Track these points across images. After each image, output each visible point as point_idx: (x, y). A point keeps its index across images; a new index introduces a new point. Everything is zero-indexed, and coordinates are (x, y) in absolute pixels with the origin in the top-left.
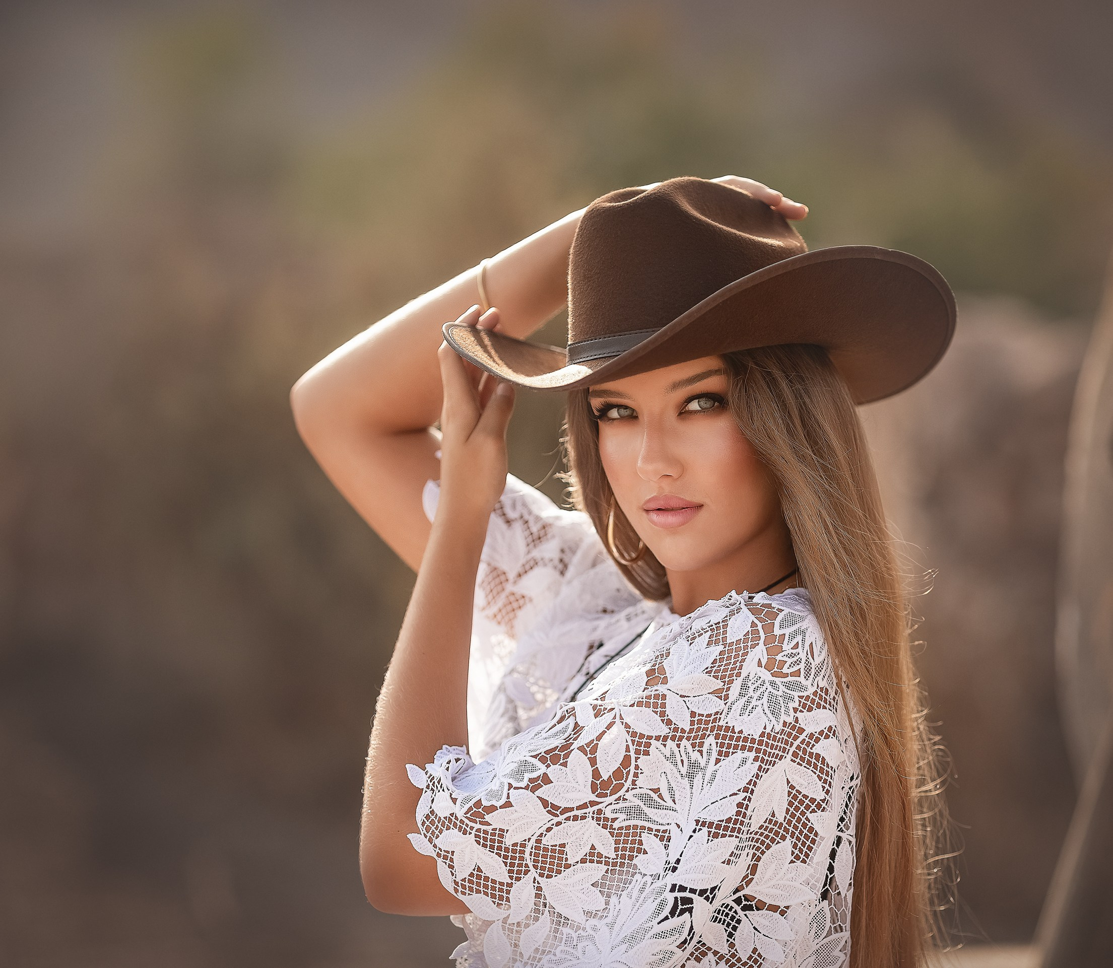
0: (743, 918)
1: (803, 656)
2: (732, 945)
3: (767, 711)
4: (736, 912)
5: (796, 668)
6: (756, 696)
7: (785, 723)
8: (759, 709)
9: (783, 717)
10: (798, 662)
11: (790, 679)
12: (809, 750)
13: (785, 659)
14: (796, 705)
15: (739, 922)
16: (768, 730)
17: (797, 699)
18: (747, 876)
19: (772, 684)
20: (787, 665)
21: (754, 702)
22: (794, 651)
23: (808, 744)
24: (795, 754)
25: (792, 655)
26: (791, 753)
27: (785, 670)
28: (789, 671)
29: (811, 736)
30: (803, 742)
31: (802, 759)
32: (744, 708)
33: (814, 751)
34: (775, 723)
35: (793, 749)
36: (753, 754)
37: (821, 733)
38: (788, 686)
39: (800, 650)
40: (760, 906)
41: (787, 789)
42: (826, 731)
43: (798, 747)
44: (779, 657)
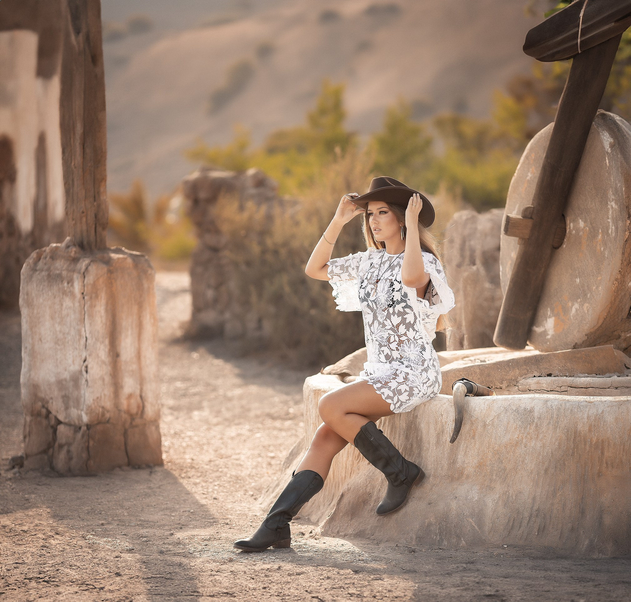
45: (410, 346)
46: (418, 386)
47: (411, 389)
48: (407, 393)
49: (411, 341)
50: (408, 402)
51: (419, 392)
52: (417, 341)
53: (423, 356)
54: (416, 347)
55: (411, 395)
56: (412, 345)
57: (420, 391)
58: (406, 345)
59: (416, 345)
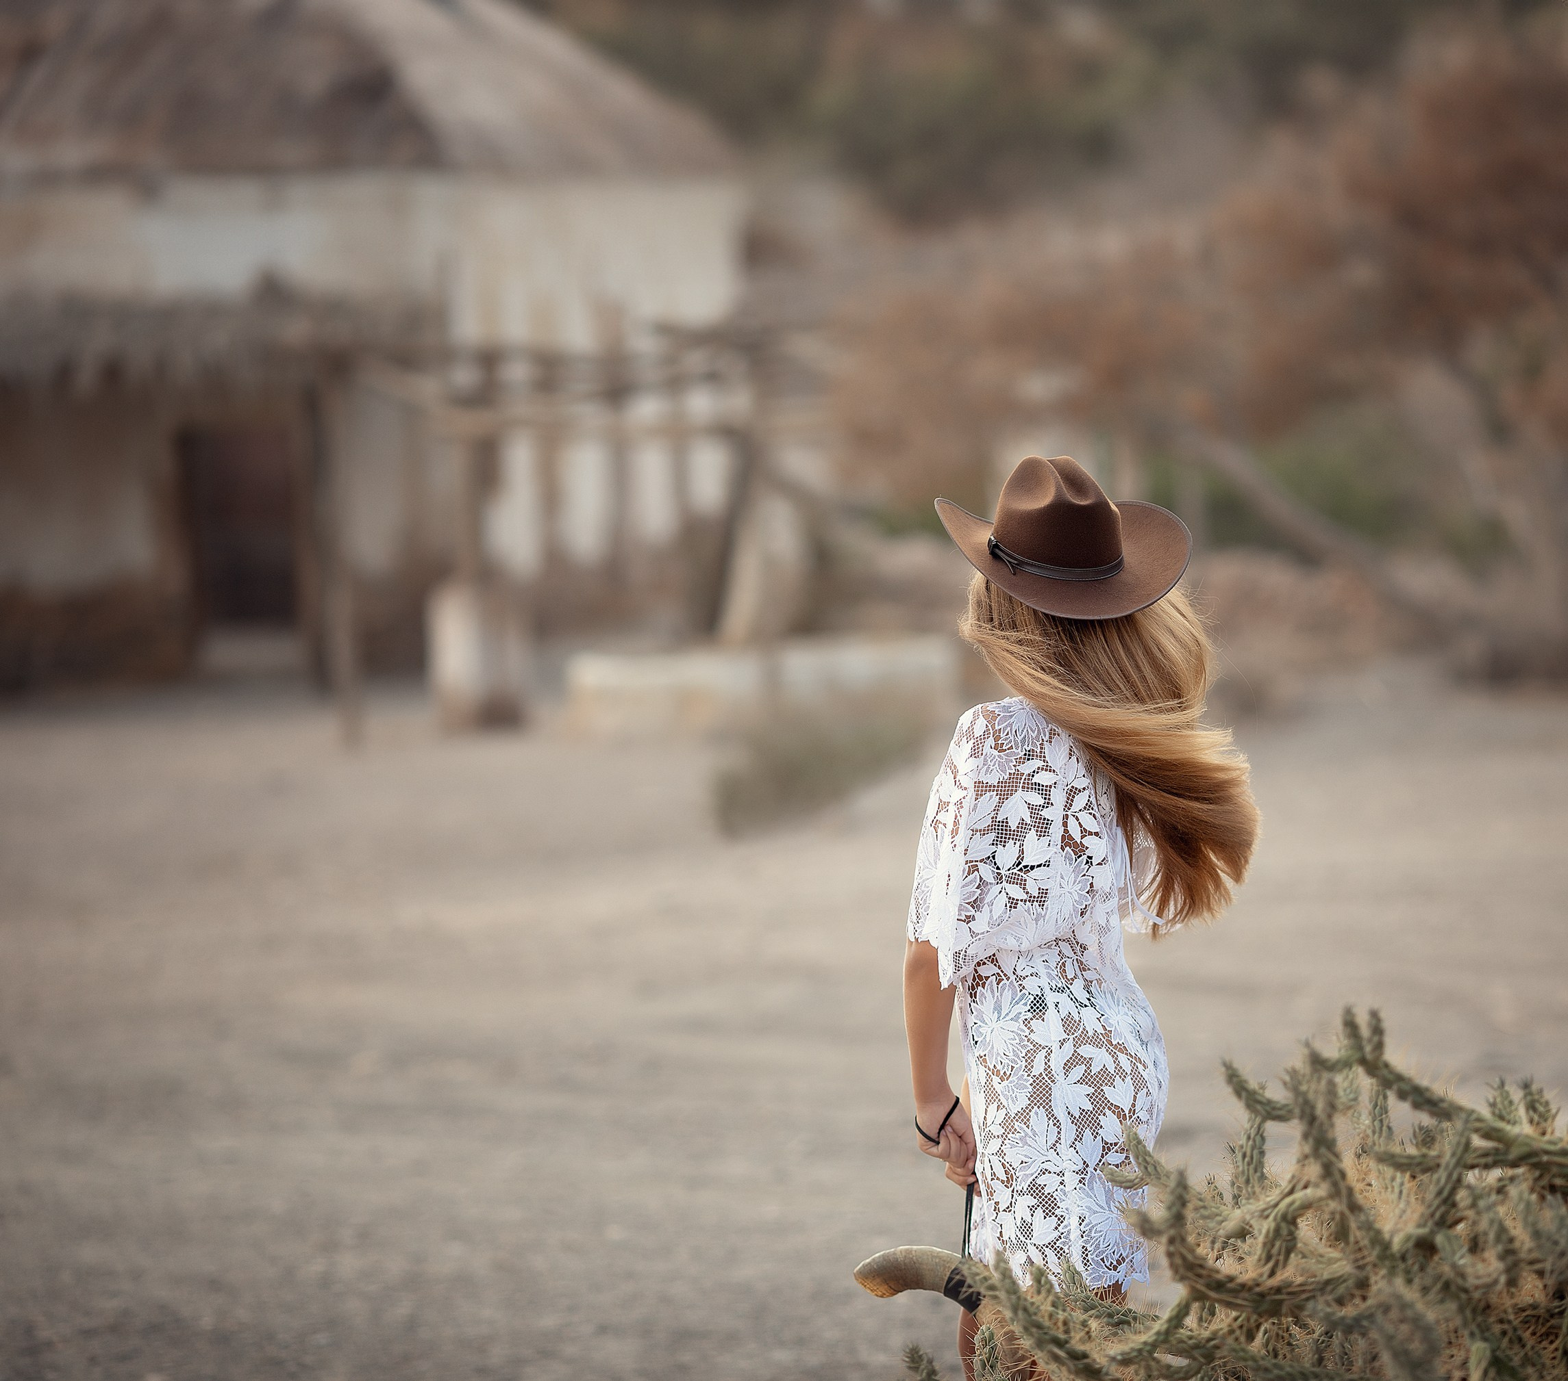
0: (1027, 878)
1: (1012, 738)
2: (1027, 893)
3: (999, 770)
4: (1022, 876)
5: (1010, 745)
6: (992, 764)
7: (1010, 774)
8: (995, 770)
9: (1008, 771)
10: (1011, 741)
11: (1007, 751)
12: (1030, 782)
13: (1003, 742)
14: (1015, 763)
15: (1025, 880)
16: (1001, 780)
17: (1014, 761)
18: (1020, 856)
19: (1000, 756)
20: (1005, 745)
21: (992, 768)
22: (1007, 737)
23: (1029, 779)
24: (1023, 787)
25: (1006, 739)
26: (1021, 787)
27: (1004, 748)
28: (1006, 748)
29: (1029, 775)
30: (1025, 779)
31: (1028, 788)
32: (987, 771)
33: (1033, 781)
34: (1003, 775)
35: (1021, 785)
36: (995, 793)
37: (1034, 772)
38: (1007, 755)
39: (1010, 735)
40: (1032, 868)
41: (1027, 805)
42: (1036, 770)
43: (1024, 783)
44: (1000, 742)
45: (1001, 995)
46: (1045, 1166)
47: (1035, 1189)
48: (1039, 1212)
49: (1005, 981)
50: (1066, 1227)
51: (1060, 1179)
52: (1024, 983)
53: (1032, 1036)
54: (1017, 1003)
55: (1048, 1205)
56: (1008, 994)
57: (1061, 1174)
58: (992, 991)
59: (1019, 994)
